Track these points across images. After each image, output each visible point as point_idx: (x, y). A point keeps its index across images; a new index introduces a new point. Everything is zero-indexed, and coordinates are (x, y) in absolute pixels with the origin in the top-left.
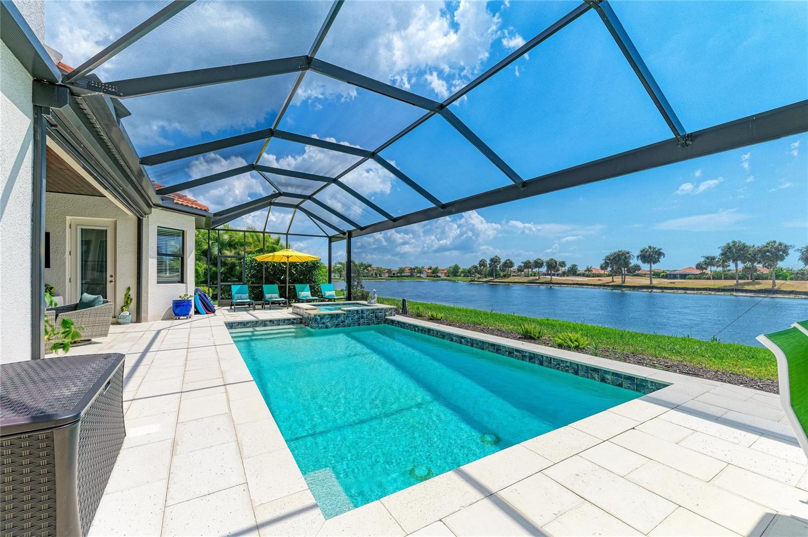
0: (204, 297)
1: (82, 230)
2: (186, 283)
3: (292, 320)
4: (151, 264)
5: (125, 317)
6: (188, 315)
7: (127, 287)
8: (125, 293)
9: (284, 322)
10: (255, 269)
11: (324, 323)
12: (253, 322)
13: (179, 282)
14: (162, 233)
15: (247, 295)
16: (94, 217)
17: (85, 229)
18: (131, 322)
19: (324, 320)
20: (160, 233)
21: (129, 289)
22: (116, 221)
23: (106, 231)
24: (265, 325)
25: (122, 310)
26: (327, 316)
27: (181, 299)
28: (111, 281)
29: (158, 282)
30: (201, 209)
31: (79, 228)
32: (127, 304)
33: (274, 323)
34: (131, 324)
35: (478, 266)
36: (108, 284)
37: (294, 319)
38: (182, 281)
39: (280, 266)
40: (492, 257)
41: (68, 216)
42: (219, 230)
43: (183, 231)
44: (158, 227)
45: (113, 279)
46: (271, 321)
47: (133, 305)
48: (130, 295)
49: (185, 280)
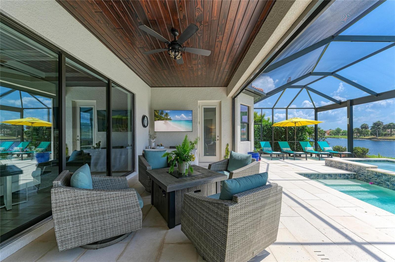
1: (204, 108)
3: (347, 175)
4: (239, 128)
7: (227, 144)
8: (226, 148)
9: (341, 177)
10: (266, 132)
13: (247, 140)
16: (210, 100)
17: (206, 108)
21: (228, 145)
22: (221, 101)
23: (215, 108)
28: (218, 140)
29: (241, 141)
32: (227, 154)
33: (332, 177)
35: (360, 128)
36: (216, 141)
37: (349, 175)
39: (281, 129)
40: (375, 122)
41: (199, 100)
43: (249, 107)
44: (241, 104)
45: (219, 138)
48: (228, 149)
49: (250, 140)
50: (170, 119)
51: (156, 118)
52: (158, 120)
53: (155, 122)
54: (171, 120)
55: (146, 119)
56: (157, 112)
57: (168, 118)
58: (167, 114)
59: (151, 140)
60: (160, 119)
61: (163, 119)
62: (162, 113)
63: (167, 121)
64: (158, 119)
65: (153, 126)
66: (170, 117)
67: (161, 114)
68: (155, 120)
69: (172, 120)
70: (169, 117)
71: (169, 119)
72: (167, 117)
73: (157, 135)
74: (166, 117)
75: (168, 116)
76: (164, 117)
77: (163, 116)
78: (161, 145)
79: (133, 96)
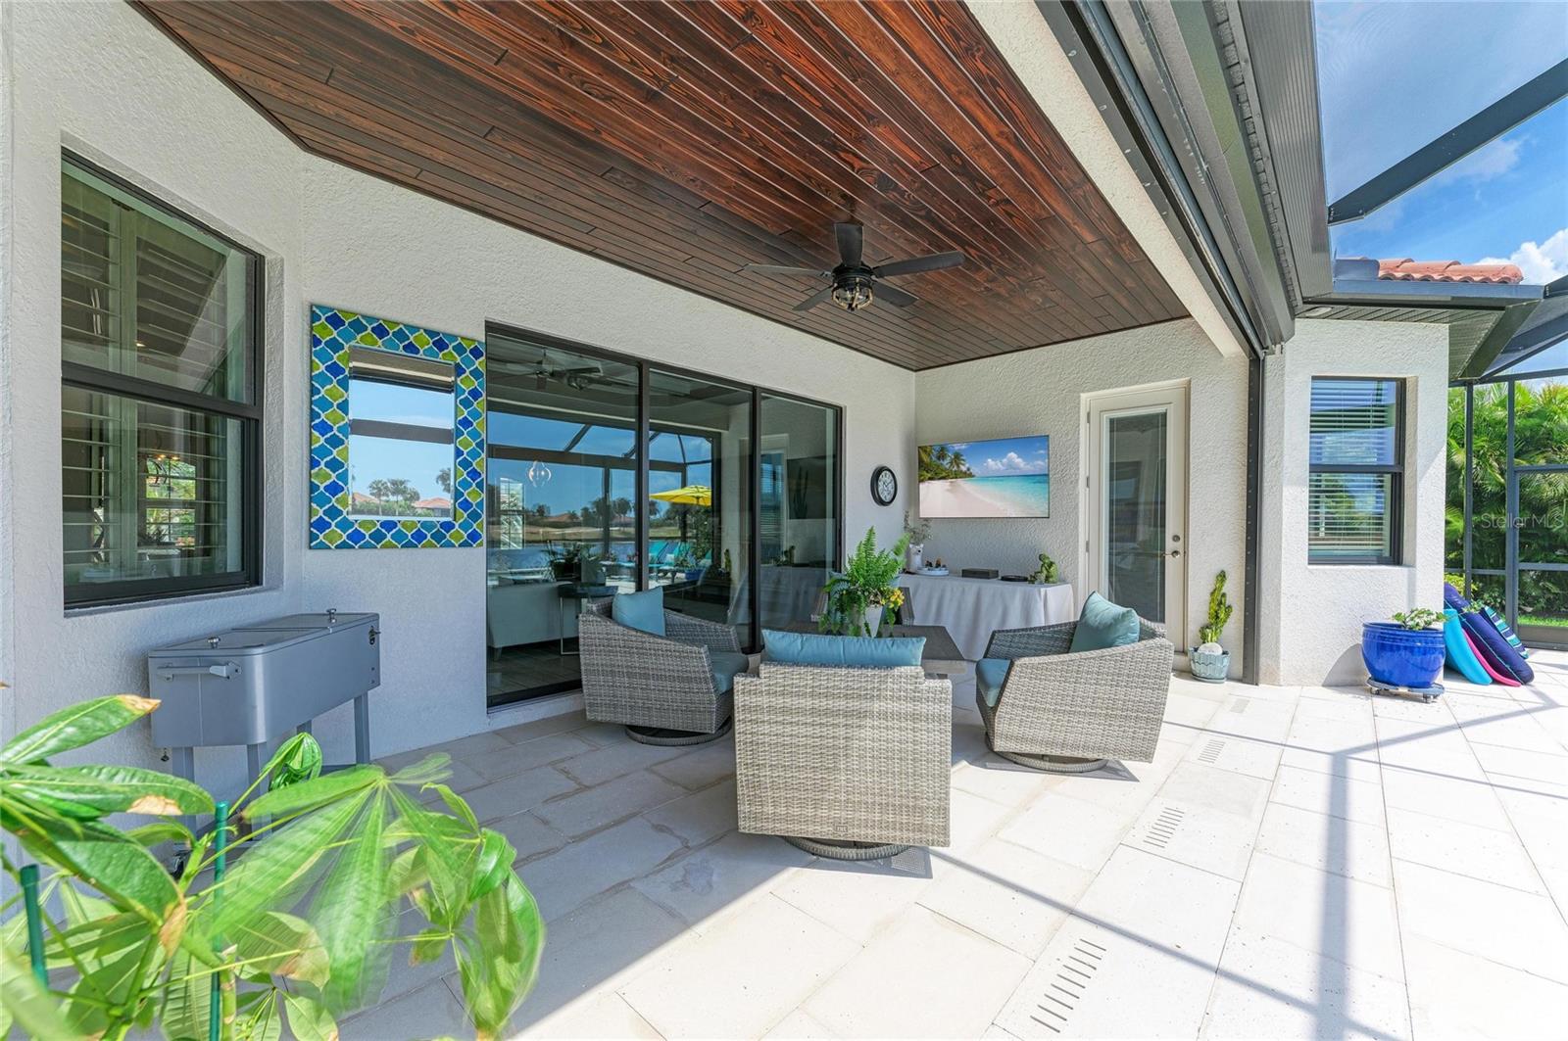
1: (1112, 422)
2: (1412, 565)
4: (1290, 502)
5: (1209, 661)
6: (1424, 684)
7: (1218, 572)
8: (1211, 588)
13: (1381, 561)
16: (1137, 383)
17: (1119, 419)
18: (1229, 678)
21: (1222, 576)
22: (1190, 381)
23: (1164, 415)
25: (1204, 640)
27: (1399, 624)
28: (1175, 553)
29: (1314, 560)
31: (1106, 417)
32: (1216, 619)
34: (1227, 683)
36: (1169, 558)
38: (1396, 557)
41: (1083, 392)
42: (1514, 379)
43: (1402, 383)
44: (1314, 378)
45: (1179, 546)
47: (1233, 625)
48: (1224, 595)
49: (1406, 556)
50: (968, 475)
51: (925, 473)
52: (931, 479)
53: (922, 486)
54: (971, 475)
55: (885, 477)
56: (925, 451)
57: (961, 471)
58: (957, 456)
59: (911, 546)
60: (938, 475)
61: (944, 474)
62: (942, 456)
64: (929, 475)
65: (914, 500)
66: (967, 465)
67: (939, 458)
68: (922, 481)
69: (973, 476)
70: (963, 468)
71: (965, 473)
72: (958, 467)
73: (931, 532)
74: (955, 468)
75: (963, 465)
76: (947, 467)
77: (946, 463)
78: (938, 565)
79: (839, 412)
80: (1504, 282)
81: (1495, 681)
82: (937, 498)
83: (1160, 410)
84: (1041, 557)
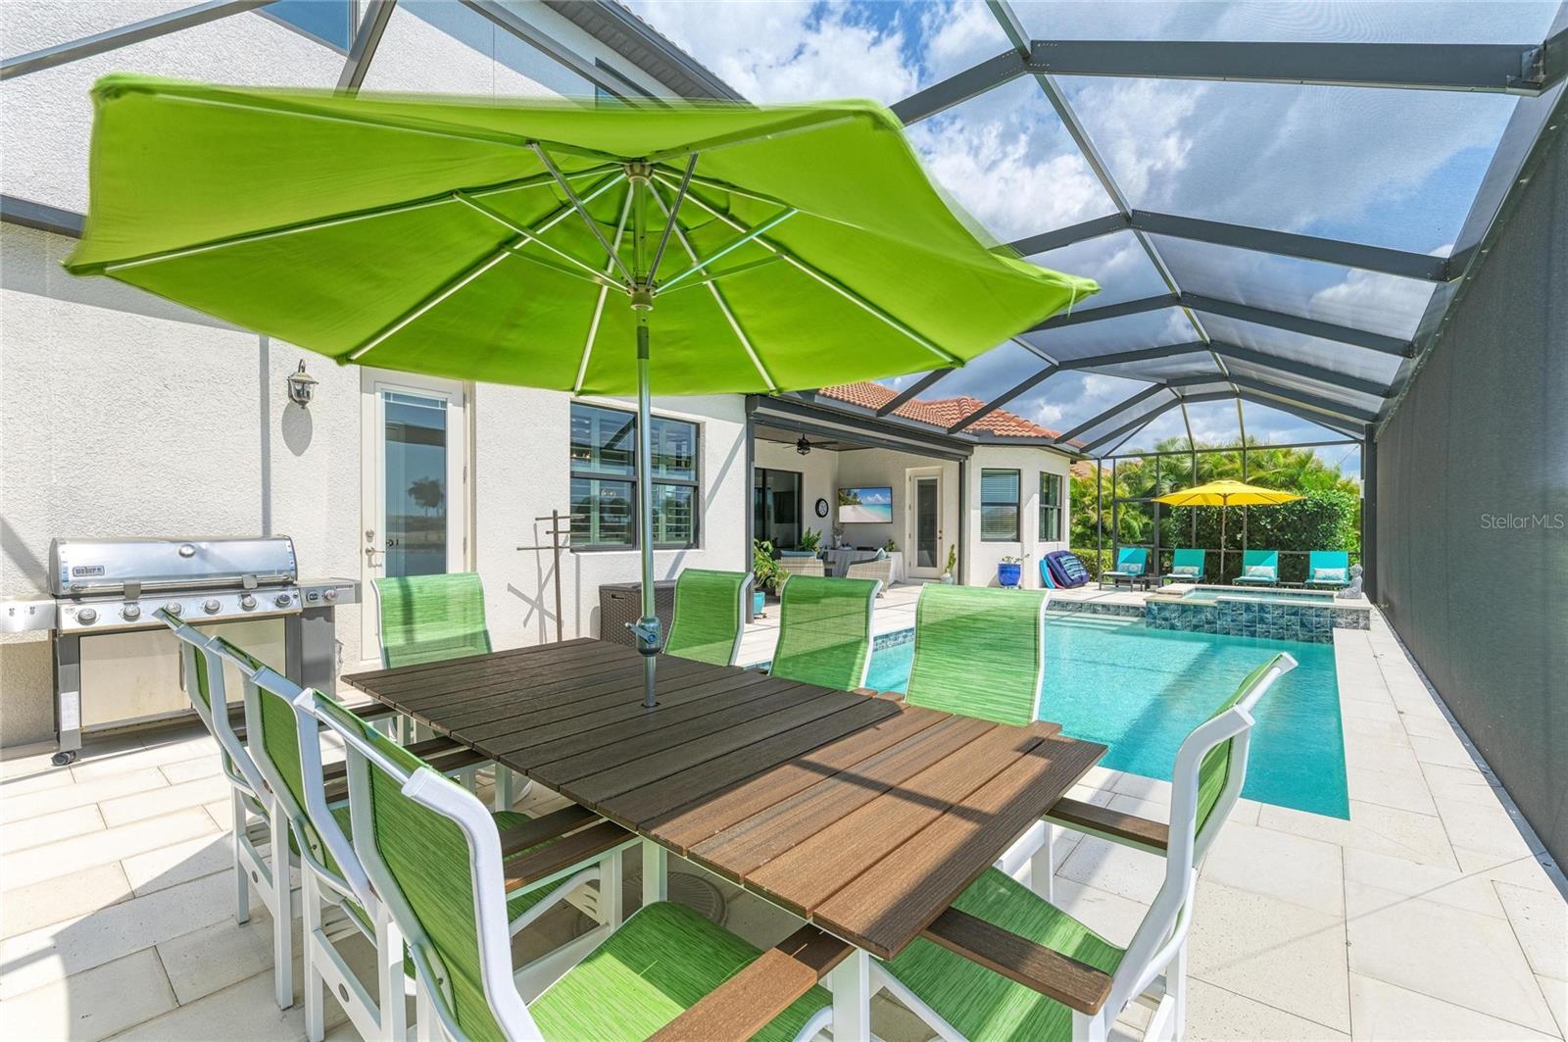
0: (1057, 566)
2: (1024, 540)
3: (1142, 610)
4: (974, 517)
5: (945, 580)
6: (1015, 584)
7: (952, 545)
8: (950, 552)
9: (1128, 611)
11: (1166, 619)
12: (1076, 604)
13: (1013, 540)
14: (987, 474)
15: (1140, 565)
17: (920, 481)
19: (1167, 614)
20: (984, 475)
21: (953, 547)
22: (943, 467)
23: (936, 482)
24: (1095, 612)
25: (946, 571)
26: (1172, 607)
27: (1004, 563)
28: (940, 538)
29: (982, 540)
30: (1037, 437)
31: (916, 478)
32: (950, 565)
33: (1109, 610)
36: (938, 540)
38: (1018, 539)
41: (907, 470)
42: (1114, 458)
43: (1019, 470)
44: (983, 468)
45: (940, 534)
46: (1103, 606)
47: (955, 566)
48: (953, 554)
50: (860, 503)
51: (841, 502)
52: (843, 504)
53: (841, 508)
55: (822, 504)
56: (841, 491)
57: (857, 501)
58: (855, 495)
59: (835, 536)
60: (846, 503)
61: (850, 502)
62: (849, 495)
63: (857, 506)
64: (843, 502)
65: (836, 514)
66: (860, 499)
68: (840, 505)
69: (862, 504)
72: (856, 499)
73: (847, 529)
74: (854, 499)
77: (850, 498)
78: (848, 545)
79: (800, 475)
80: (1044, 437)
81: (1056, 588)
82: (847, 514)
83: (934, 478)
84: (890, 541)
